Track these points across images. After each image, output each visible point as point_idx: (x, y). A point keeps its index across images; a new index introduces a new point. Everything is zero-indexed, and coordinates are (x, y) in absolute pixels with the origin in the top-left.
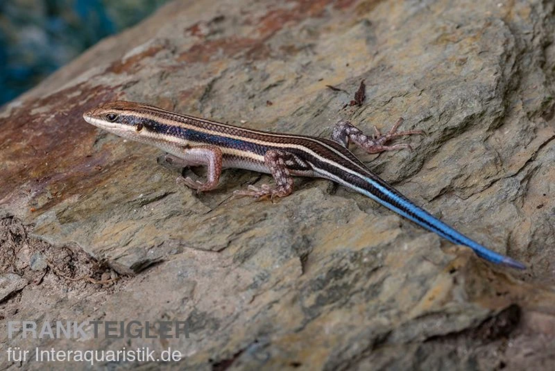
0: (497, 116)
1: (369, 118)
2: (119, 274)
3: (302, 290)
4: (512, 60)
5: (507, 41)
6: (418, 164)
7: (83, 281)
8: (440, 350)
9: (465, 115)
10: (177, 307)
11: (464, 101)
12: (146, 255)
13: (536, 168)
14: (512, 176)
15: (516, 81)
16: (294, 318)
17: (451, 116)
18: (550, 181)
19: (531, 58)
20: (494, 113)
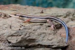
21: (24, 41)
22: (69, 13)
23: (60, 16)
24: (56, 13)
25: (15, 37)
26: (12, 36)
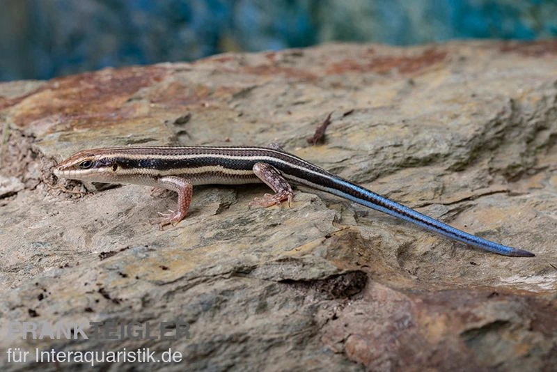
0: (460, 161)
1: (351, 134)
2: (87, 191)
3: (208, 225)
4: (500, 128)
5: (503, 113)
6: (372, 176)
7: (58, 190)
8: (290, 292)
9: (432, 151)
10: (112, 219)
11: (436, 141)
13: (470, 206)
14: (444, 204)
15: (494, 143)
16: (189, 242)
17: (419, 150)
18: (475, 218)
19: (520, 133)
20: (458, 157)
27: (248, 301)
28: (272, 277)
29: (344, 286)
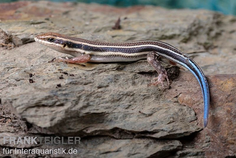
2: (15, 45)
12: (29, 36)
21: (73, 119)
22: (197, 26)
23: (171, 37)
24: (160, 29)
25: (47, 109)
26: (38, 105)
27: (127, 80)
28: (135, 71)
29: (171, 74)
